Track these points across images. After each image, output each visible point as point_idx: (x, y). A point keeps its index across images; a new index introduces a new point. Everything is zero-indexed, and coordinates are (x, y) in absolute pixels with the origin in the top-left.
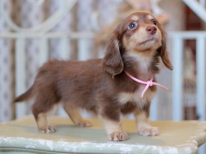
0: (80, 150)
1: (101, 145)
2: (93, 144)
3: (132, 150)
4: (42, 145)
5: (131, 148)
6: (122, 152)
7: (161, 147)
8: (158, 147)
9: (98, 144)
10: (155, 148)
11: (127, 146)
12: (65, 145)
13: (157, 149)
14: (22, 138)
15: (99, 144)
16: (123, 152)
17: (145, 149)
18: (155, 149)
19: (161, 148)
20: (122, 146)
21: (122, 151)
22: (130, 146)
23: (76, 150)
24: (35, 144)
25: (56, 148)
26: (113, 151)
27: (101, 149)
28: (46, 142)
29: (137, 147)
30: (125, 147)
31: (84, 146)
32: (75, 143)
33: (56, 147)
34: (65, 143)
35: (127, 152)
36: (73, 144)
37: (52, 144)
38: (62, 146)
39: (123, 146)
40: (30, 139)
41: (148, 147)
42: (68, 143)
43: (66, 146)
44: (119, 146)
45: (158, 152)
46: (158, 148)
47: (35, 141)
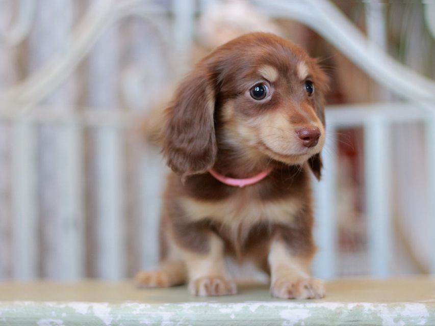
0: (179, 321)
1: (232, 308)
2: (210, 305)
3: (310, 315)
4: (81, 314)
5: (308, 311)
6: (285, 322)
7: (386, 304)
8: (376, 304)
9: (225, 306)
10: (368, 307)
11: (296, 308)
12: (141, 310)
13: (373, 308)
14: (27, 303)
15: (227, 306)
16: (288, 321)
17: (345, 311)
18: (370, 310)
19: (384, 306)
20: (286, 308)
21: (284, 320)
22: (305, 306)
23: (171, 321)
24: (64, 315)
25: (117, 319)
26: (263, 321)
27: (233, 317)
28: (91, 308)
29: (323, 308)
30: (291, 308)
31: (191, 312)
32: (167, 304)
33: (119, 317)
34: (142, 306)
35: (297, 322)
36: (161, 307)
37: (109, 310)
38: (134, 313)
39: (287, 307)
40: (50, 304)
41: (351, 306)
42: (149, 306)
43: (144, 312)
44: (277, 307)
45: (379, 315)
46: (375, 306)
47: (63, 306)
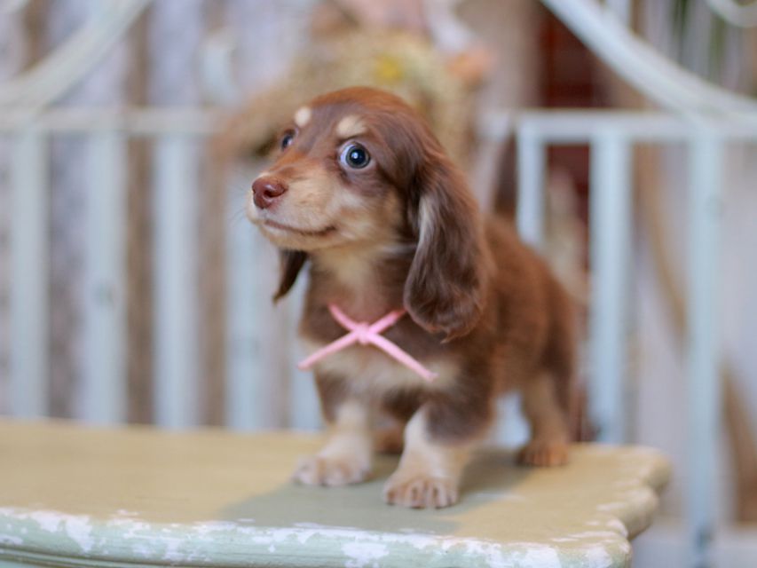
0: (191, 553)
1: (271, 535)
2: (241, 529)
3: (387, 554)
4: (48, 532)
5: (384, 547)
6: (351, 561)
7: (499, 546)
8: (485, 543)
9: (261, 532)
10: (473, 546)
11: (367, 540)
12: (137, 532)
13: (480, 551)
15: (265, 533)
16: (355, 561)
17: (439, 553)
18: (475, 552)
19: (496, 548)
20: (352, 540)
21: (348, 558)
22: (381, 539)
23: (179, 551)
24: (24, 531)
25: (101, 544)
26: (317, 557)
27: (272, 550)
28: (63, 523)
29: (407, 544)
30: (361, 541)
31: (210, 539)
32: (174, 525)
33: (103, 541)
34: (138, 526)
35: (367, 562)
36: (165, 530)
37: (89, 529)
38: (126, 536)
39: (354, 538)
40: (6, 512)
41: (447, 544)
42: (148, 526)
43: (141, 536)
44: (339, 538)
45: (487, 561)
46: (484, 547)
47: (22, 517)
